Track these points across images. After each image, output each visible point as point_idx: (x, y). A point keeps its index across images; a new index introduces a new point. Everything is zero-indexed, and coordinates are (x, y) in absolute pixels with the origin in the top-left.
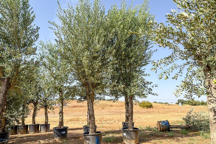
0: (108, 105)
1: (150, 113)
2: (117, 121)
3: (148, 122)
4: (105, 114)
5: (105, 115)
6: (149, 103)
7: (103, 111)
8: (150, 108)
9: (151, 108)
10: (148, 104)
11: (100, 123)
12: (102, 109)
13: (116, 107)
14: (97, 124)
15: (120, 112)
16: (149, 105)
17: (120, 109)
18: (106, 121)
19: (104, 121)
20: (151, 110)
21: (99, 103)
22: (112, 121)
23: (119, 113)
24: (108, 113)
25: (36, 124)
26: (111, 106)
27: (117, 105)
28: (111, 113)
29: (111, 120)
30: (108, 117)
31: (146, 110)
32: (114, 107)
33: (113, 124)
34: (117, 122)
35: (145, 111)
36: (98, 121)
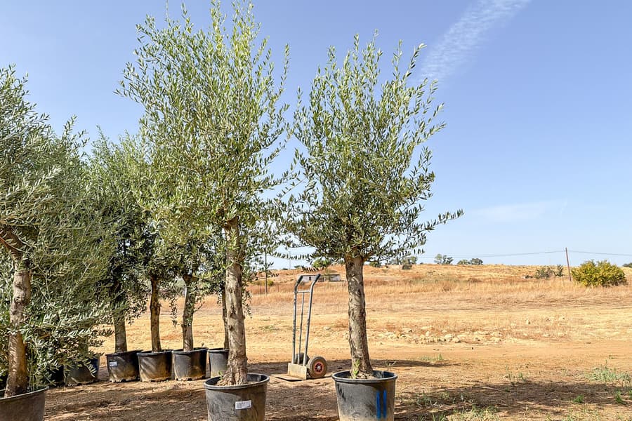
0: (464, 279)
1: (618, 302)
2: (496, 334)
3: (624, 338)
4: (455, 306)
5: (454, 309)
6: (609, 268)
7: (446, 297)
8: (617, 285)
9: (621, 286)
10: (609, 270)
11: (436, 339)
12: (445, 290)
13: (489, 285)
14: (424, 342)
15: (504, 302)
16: (610, 274)
17: (507, 291)
18: (456, 332)
19: (449, 331)
20: (623, 294)
21: (434, 273)
22: (478, 335)
23: (501, 306)
24: (464, 305)
25: (194, 347)
26: (475, 281)
27: (495, 277)
28: (474, 305)
29: (473, 331)
30: (462, 318)
31: (599, 292)
32: (483, 285)
33: (482, 344)
34: (497, 339)
35: (597, 297)
36: (427, 333)
